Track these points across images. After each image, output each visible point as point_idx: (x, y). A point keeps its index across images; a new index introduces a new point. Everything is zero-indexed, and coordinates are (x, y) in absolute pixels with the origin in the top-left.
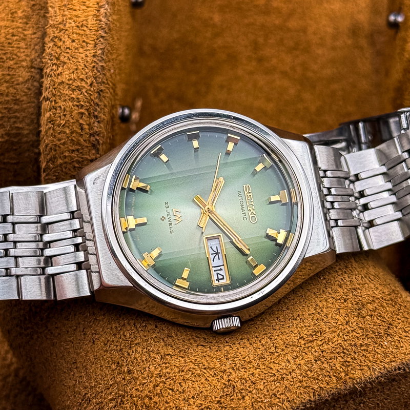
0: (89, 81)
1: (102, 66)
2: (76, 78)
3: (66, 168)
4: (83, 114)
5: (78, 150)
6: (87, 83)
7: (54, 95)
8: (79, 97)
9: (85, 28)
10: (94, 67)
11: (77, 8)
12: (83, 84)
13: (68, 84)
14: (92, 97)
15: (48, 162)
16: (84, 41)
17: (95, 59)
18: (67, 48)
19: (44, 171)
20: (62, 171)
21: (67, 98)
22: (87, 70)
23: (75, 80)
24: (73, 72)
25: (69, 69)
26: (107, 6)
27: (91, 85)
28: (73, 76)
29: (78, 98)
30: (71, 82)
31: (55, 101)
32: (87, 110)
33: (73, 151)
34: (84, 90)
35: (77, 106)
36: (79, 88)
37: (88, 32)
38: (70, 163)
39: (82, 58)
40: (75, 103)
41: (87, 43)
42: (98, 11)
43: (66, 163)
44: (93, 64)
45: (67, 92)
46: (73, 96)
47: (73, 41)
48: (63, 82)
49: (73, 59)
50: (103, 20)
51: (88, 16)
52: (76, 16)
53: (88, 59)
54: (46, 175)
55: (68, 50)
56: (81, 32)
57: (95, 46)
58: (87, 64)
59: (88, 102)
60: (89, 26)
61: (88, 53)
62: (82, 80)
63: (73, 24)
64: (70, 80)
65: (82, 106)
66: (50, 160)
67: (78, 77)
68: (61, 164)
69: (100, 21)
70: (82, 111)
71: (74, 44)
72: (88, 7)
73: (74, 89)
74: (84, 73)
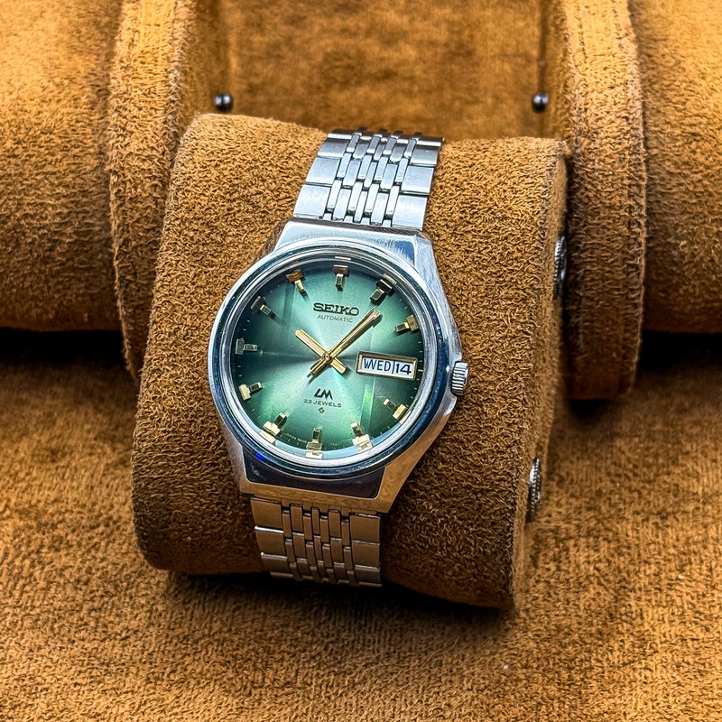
0: (160, 149)
1: (174, 132)
2: (146, 147)
3: (142, 252)
4: (156, 186)
5: (153, 229)
6: (158, 152)
7: (123, 168)
8: (151, 167)
9: (153, 95)
10: (165, 134)
11: (143, 76)
12: (154, 152)
13: (137, 155)
14: (166, 167)
15: (120, 247)
16: (152, 108)
17: (166, 126)
18: (134, 117)
19: (117, 259)
20: (138, 255)
21: (137, 169)
22: (158, 138)
23: (145, 149)
24: (142, 141)
25: (137, 139)
26: (176, 71)
27: (163, 154)
28: (141, 146)
29: (149, 169)
30: (140, 152)
31: (123, 174)
32: (161, 181)
33: (148, 230)
34: (156, 160)
35: (150, 178)
36: (150, 158)
37: (156, 98)
38: (147, 246)
39: (151, 126)
40: (146, 175)
41: (156, 110)
42: (167, 77)
43: (141, 245)
44: (164, 131)
45: (136, 164)
46: (143, 167)
47: (140, 109)
48: (131, 153)
49: (141, 128)
50: (174, 84)
51: (156, 82)
52: (142, 85)
53: (158, 126)
54: (120, 263)
55: (135, 119)
56: (149, 99)
57: (165, 112)
58: (157, 132)
59: (162, 172)
60: (157, 92)
61: (157, 119)
62: (153, 148)
63: (139, 92)
64: (138, 150)
65: (155, 177)
66: (123, 244)
67: (148, 146)
68: (135, 247)
69: (170, 86)
70: (156, 182)
71: (141, 112)
72: (155, 75)
73: (144, 160)
74: (154, 141)
